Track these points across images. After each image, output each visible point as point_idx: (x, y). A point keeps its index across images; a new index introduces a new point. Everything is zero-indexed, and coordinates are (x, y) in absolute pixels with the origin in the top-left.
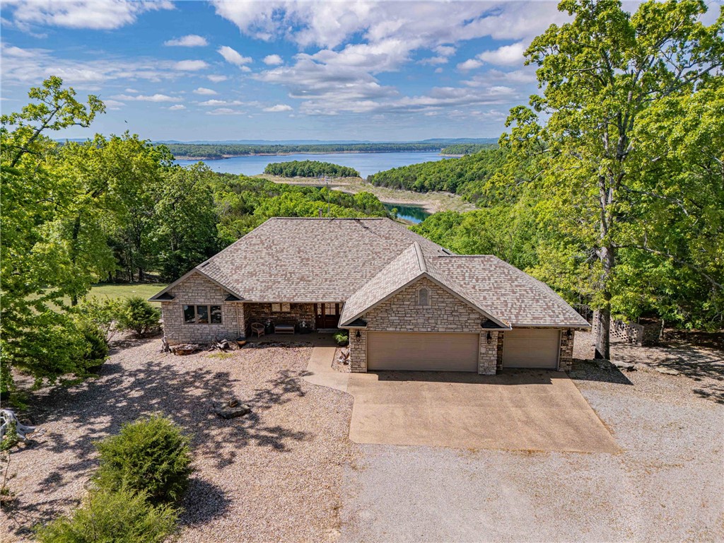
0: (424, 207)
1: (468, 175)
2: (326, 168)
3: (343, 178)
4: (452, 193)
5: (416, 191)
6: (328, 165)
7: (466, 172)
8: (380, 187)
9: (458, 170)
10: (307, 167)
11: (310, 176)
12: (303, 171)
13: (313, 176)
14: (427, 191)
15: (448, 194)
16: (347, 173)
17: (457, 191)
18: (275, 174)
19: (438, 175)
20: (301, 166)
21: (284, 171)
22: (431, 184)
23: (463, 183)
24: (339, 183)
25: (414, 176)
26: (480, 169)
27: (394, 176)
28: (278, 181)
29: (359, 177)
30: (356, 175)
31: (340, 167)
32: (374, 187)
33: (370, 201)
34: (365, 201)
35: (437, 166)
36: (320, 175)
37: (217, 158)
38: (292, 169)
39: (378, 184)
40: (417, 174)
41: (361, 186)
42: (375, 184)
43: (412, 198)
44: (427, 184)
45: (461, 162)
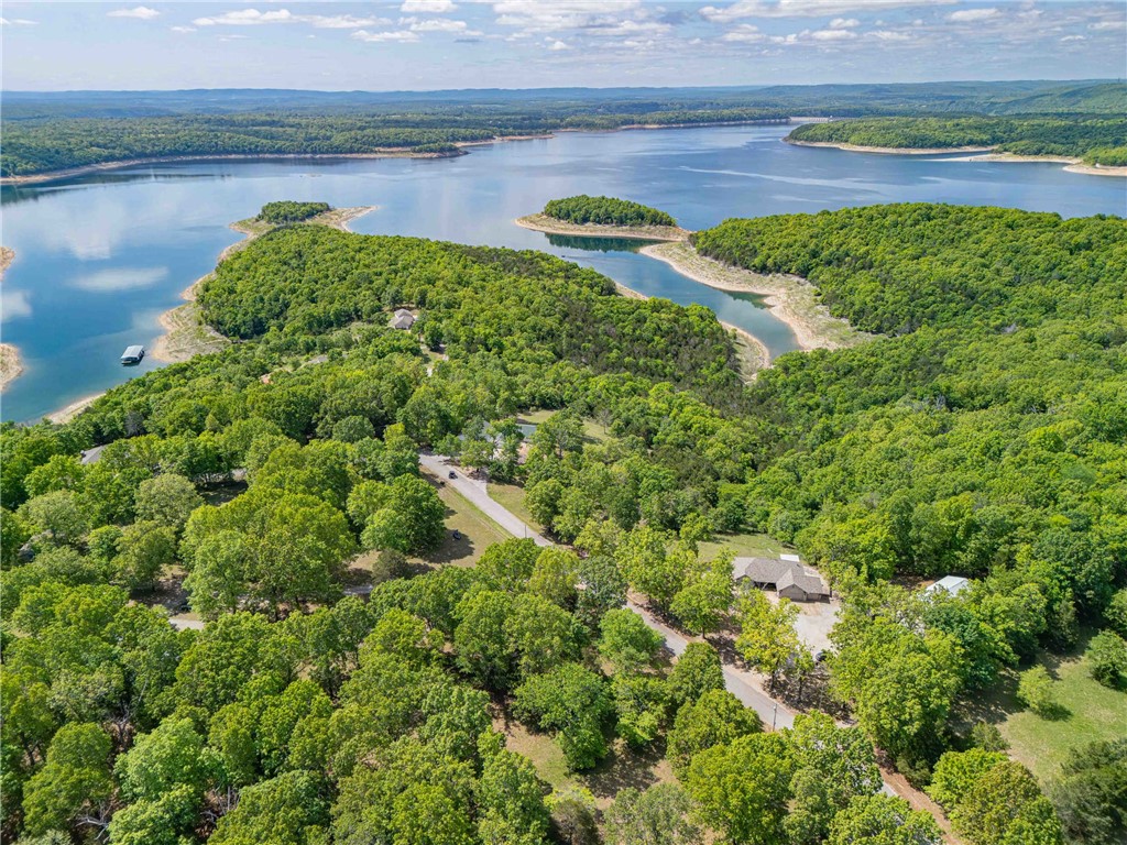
0: (766, 301)
1: (825, 254)
2: (630, 212)
3: (652, 228)
4: (802, 277)
5: (755, 271)
6: (632, 206)
7: (822, 249)
8: (708, 259)
9: (812, 246)
10: (603, 210)
11: (607, 223)
12: (598, 215)
14: (770, 272)
15: (796, 279)
16: (658, 220)
17: (809, 278)
18: (560, 218)
19: (785, 251)
20: (595, 207)
21: (573, 215)
22: (775, 263)
23: (817, 265)
24: (647, 237)
25: (754, 247)
26: (841, 245)
27: (726, 243)
28: (566, 229)
29: (675, 226)
30: (670, 223)
31: (649, 211)
32: (698, 256)
33: (707, 322)
34: (702, 325)
35: (784, 233)
36: (621, 222)
37: (454, 153)
38: (583, 212)
39: (705, 253)
40: (757, 245)
41: (680, 251)
42: (702, 253)
43: (750, 283)
44: (770, 262)
45: (816, 230)
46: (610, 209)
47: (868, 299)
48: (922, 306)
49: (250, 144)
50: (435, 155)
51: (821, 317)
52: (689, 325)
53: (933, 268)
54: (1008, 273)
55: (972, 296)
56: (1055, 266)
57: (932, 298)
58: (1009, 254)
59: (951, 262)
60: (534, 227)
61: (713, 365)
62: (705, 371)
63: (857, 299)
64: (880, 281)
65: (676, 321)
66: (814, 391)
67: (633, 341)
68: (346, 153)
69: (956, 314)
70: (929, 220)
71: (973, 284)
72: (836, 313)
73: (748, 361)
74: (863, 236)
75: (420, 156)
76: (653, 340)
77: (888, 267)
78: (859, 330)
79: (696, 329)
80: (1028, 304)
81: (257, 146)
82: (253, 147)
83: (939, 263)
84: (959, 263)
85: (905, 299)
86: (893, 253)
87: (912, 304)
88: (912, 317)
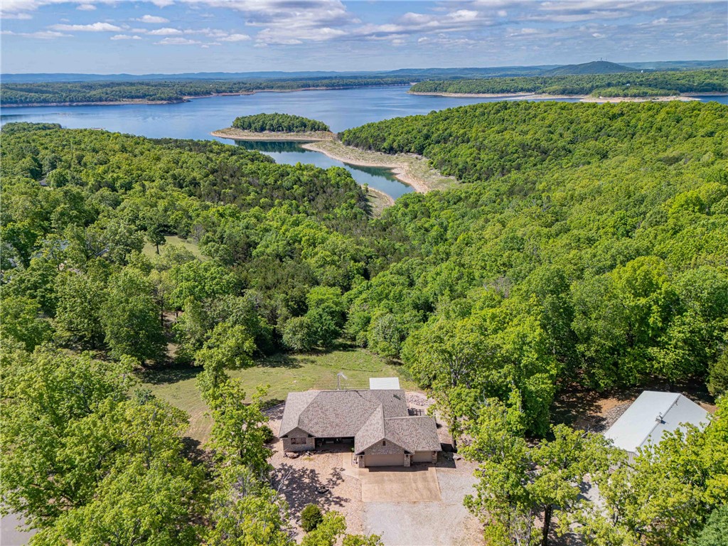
0: (393, 171)
1: (434, 137)
2: (296, 123)
3: (313, 133)
4: (420, 155)
5: (385, 152)
6: (297, 118)
7: (433, 133)
8: (351, 147)
9: (425, 131)
10: (275, 121)
11: (279, 131)
12: (272, 125)
13: (283, 130)
14: (396, 152)
15: (415, 156)
16: (316, 127)
17: (424, 154)
18: (244, 129)
19: (406, 136)
20: (270, 120)
21: (253, 126)
22: (399, 146)
23: (429, 145)
24: (309, 139)
25: (383, 136)
26: (446, 130)
27: (364, 135)
28: (248, 136)
29: (329, 131)
30: (325, 129)
31: (309, 121)
32: (344, 146)
33: (343, 178)
34: (338, 179)
35: (405, 125)
36: (290, 129)
37: (179, 101)
38: (261, 123)
39: (348, 143)
40: (386, 135)
41: (331, 145)
42: (346, 143)
43: (382, 160)
44: (395, 145)
45: (427, 122)
46: (281, 121)
47: (468, 160)
48: (510, 161)
49: (21, 96)
50: (165, 102)
51: (434, 177)
52: (328, 180)
53: (513, 137)
54: (568, 136)
55: (545, 152)
56: (601, 129)
57: (516, 155)
58: (566, 124)
59: (526, 133)
60: (224, 136)
61: (344, 205)
62: (337, 210)
63: (460, 160)
64: (477, 148)
65: (317, 177)
66: (429, 217)
67: (274, 189)
68: (96, 101)
69: (535, 165)
70: (506, 109)
71: (544, 144)
72: (445, 172)
73: (377, 207)
74: (461, 123)
75: (153, 103)
76: (293, 188)
77: (481, 140)
78: (464, 182)
79: (333, 182)
80: (587, 153)
81: (26, 98)
82: (23, 98)
83: (517, 134)
84: (531, 132)
85: (496, 157)
86: (484, 131)
87: (502, 160)
88: (503, 169)
